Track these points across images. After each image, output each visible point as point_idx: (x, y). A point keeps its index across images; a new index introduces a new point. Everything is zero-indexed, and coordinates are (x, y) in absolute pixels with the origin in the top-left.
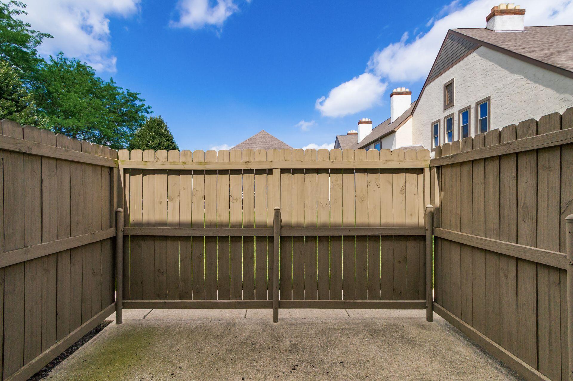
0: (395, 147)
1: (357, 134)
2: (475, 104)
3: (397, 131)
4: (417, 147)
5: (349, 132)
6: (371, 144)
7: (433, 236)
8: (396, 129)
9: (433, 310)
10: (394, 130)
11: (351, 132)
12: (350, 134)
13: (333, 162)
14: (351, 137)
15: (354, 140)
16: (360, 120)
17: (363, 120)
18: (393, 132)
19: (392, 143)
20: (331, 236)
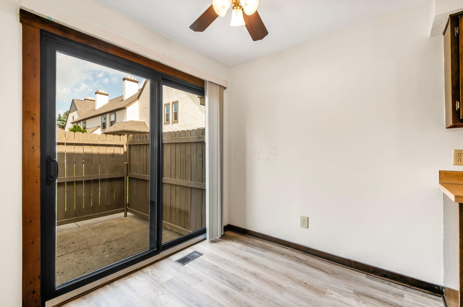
0: (126, 119)
1: (94, 101)
2: (172, 103)
3: (128, 108)
4: (141, 122)
5: (87, 98)
6: (107, 114)
7: (128, 177)
8: (127, 106)
9: (127, 211)
10: (125, 107)
11: (89, 98)
12: (88, 100)
13: (68, 139)
14: (88, 102)
15: (92, 106)
16: (97, 91)
17: (100, 91)
18: (124, 108)
19: (124, 116)
20: (66, 182)
